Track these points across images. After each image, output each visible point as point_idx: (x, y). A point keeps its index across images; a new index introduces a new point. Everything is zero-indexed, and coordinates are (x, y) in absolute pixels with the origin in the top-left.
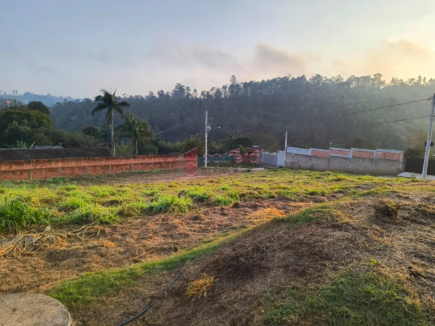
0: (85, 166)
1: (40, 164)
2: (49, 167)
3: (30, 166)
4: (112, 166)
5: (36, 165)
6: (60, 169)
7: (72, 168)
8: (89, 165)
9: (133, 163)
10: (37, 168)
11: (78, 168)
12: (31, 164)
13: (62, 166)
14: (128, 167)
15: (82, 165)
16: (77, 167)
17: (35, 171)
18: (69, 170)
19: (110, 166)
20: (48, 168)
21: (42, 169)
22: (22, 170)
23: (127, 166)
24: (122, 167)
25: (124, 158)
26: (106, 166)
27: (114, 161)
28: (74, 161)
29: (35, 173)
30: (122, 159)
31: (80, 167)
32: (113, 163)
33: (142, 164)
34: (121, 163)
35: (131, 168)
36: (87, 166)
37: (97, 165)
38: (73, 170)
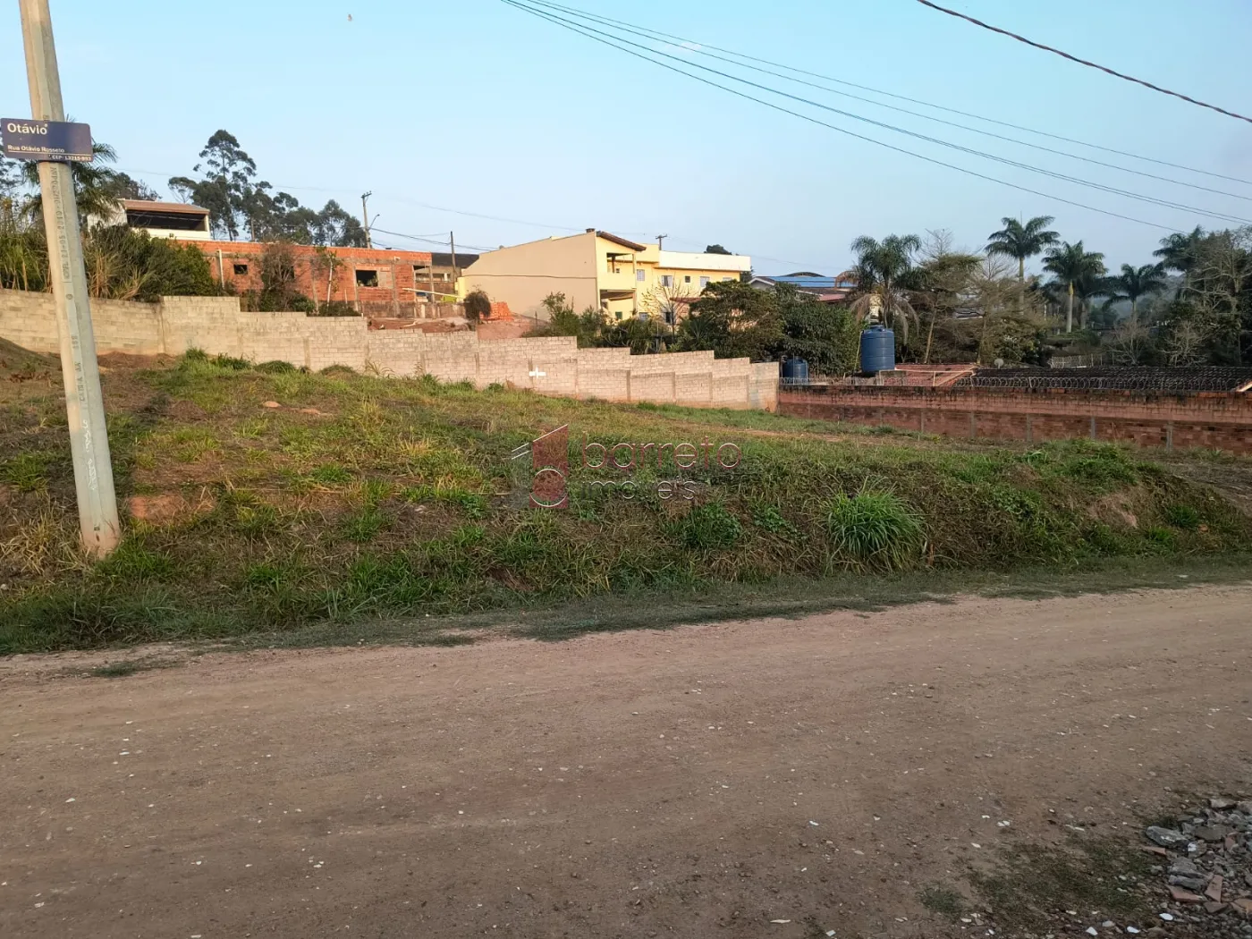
0: (1025, 415)
1: (938, 399)
2: (953, 408)
3: (922, 400)
4: (1100, 421)
5: (931, 401)
6: (972, 416)
7: (997, 416)
8: (1035, 411)
9: (1176, 418)
10: (934, 407)
11: (1009, 417)
12: (924, 398)
13: (975, 408)
14: (1153, 431)
15: (1017, 410)
16: (1008, 414)
17: (930, 414)
18: (991, 420)
19: (1093, 420)
20: (950, 411)
21: (940, 411)
22: (909, 409)
23: (1149, 430)
24: (1132, 429)
25: (1141, 396)
26: (1079, 420)
27: (1103, 403)
28: (1001, 395)
29: (929, 420)
30: (1132, 399)
31: (1013, 415)
32: (1101, 413)
33: (1211, 429)
34: (1128, 416)
35: (1164, 439)
36: (1031, 415)
37: (1055, 413)
38: (998, 421)
